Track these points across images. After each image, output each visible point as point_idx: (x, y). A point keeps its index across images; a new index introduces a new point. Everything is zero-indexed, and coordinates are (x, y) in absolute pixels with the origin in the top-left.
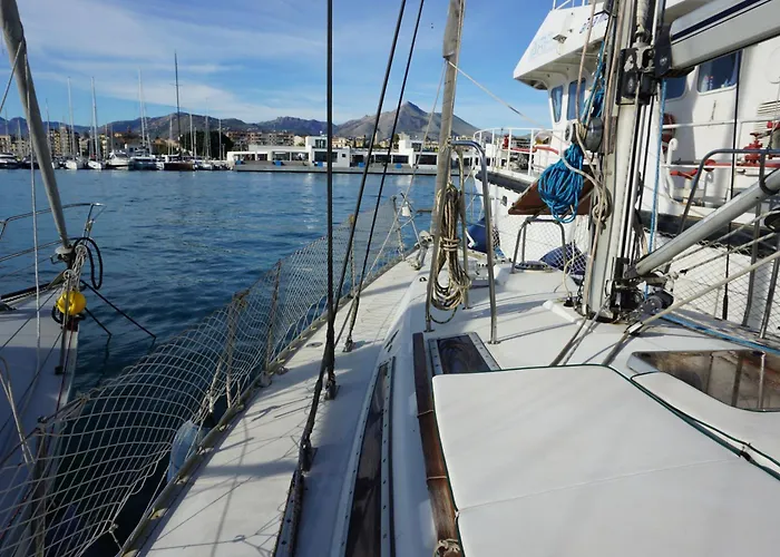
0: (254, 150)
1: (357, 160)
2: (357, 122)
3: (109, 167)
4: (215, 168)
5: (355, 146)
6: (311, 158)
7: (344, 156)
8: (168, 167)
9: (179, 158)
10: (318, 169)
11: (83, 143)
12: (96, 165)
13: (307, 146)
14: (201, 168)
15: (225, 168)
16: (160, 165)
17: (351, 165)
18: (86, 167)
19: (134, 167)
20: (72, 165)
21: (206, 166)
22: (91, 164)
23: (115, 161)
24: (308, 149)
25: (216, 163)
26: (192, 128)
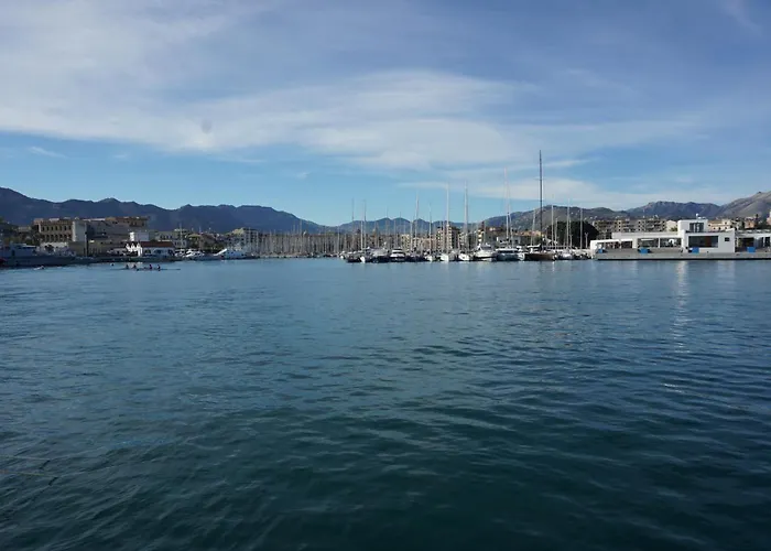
0: (618, 237)
1: (746, 243)
2: (747, 200)
3: (476, 259)
4: (576, 258)
5: (743, 227)
6: (684, 244)
7: (727, 239)
8: (529, 258)
9: (540, 249)
10: (693, 256)
11: (463, 238)
12: (466, 257)
13: (680, 231)
14: (561, 258)
15: (586, 258)
16: (521, 255)
17: (737, 249)
18: (457, 259)
19: (497, 258)
20: (445, 258)
21: (566, 256)
22: (461, 257)
23: (481, 254)
24: (681, 234)
25: (577, 252)
26: (553, 221)
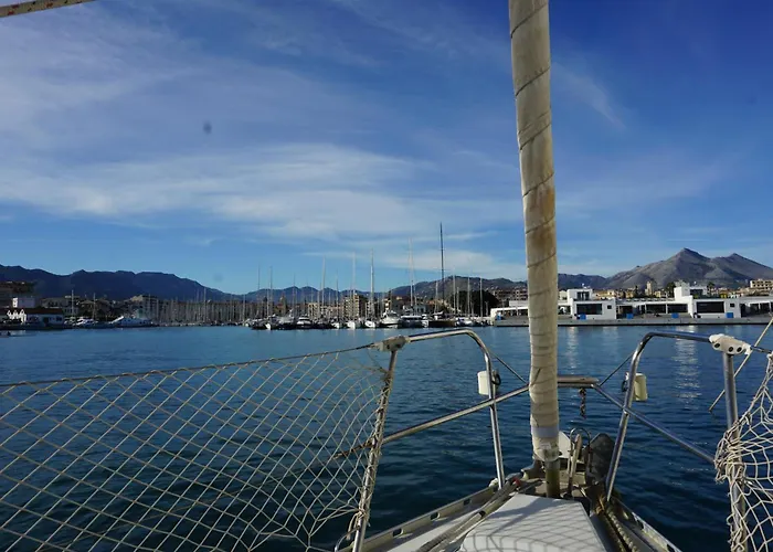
0: (515, 305)
1: (626, 311)
2: (627, 273)
3: (382, 326)
4: (476, 325)
5: (624, 297)
6: (573, 311)
7: (609, 307)
8: (433, 324)
9: (443, 316)
10: (580, 322)
11: (371, 306)
12: (372, 324)
13: (569, 299)
14: (463, 325)
15: (486, 324)
16: (425, 322)
17: (618, 316)
18: (363, 326)
19: (402, 325)
20: (351, 325)
21: (468, 322)
22: (367, 323)
23: (387, 321)
24: (570, 302)
25: (478, 319)
26: (455, 290)
